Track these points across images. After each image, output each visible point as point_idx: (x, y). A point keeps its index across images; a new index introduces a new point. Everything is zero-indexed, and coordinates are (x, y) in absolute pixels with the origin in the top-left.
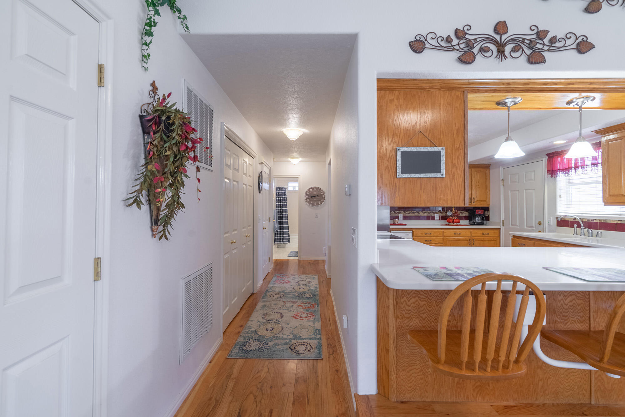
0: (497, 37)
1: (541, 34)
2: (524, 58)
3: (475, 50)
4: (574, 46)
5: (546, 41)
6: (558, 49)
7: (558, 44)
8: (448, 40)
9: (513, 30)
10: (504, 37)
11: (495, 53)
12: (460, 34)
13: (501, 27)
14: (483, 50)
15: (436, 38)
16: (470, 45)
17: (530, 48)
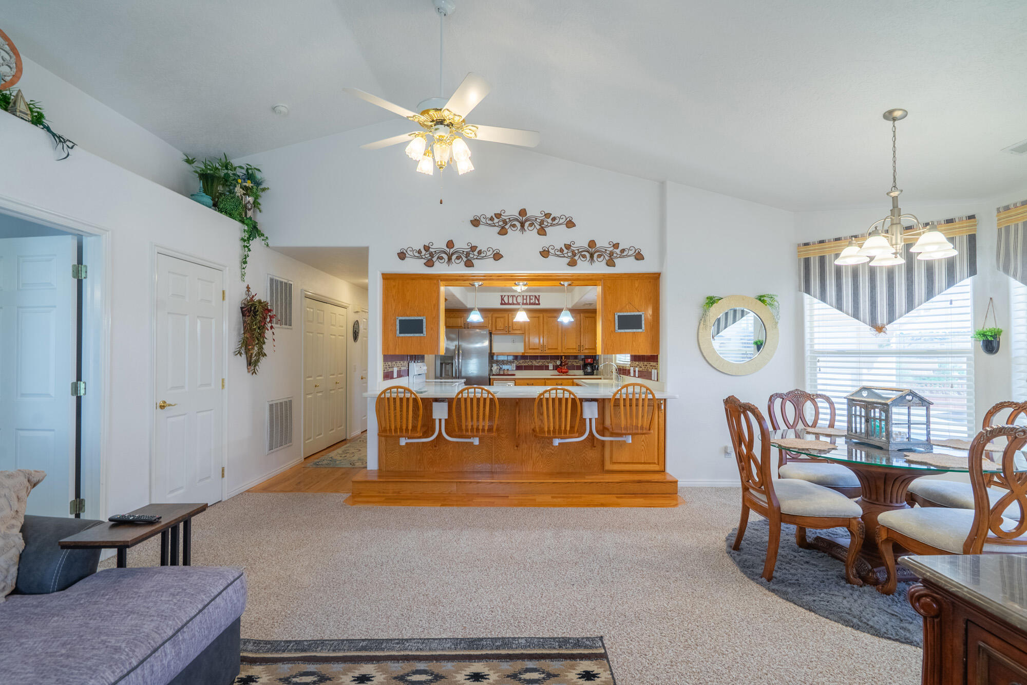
0: (448, 250)
1: (473, 248)
2: (463, 263)
3: (434, 259)
4: (492, 256)
5: (476, 253)
6: (483, 258)
7: (482, 255)
8: (419, 252)
9: (458, 245)
10: (452, 250)
11: (447, 260)
12: (427, 248)
13: (450, 244)
14: (440, 258)
15: (413, 251)
16: (432, 255)
17: (466, 257)
